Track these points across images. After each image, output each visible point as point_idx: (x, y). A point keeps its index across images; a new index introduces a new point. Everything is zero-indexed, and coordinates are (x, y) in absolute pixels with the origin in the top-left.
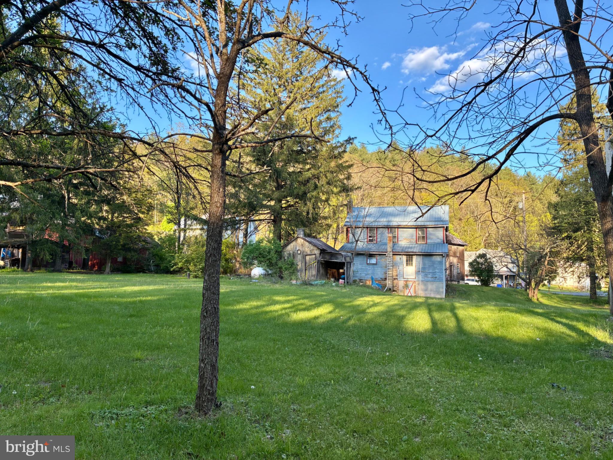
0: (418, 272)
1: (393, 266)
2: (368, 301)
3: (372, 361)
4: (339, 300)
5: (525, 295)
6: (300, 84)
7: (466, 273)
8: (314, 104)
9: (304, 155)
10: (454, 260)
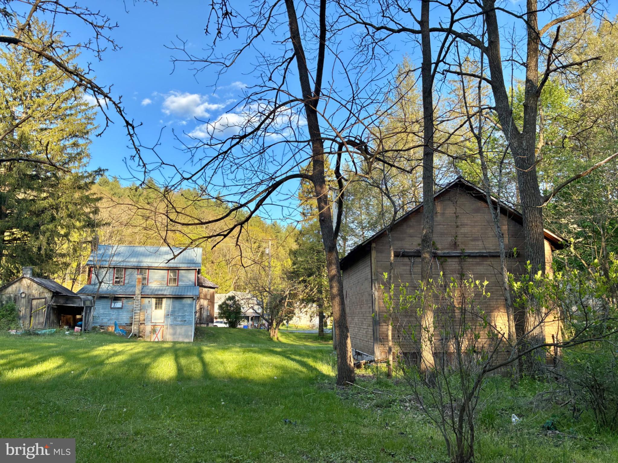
0: (167, 316)
1: (140, 310)
2: (108, 350)
3: (105, 421)
4: (72, 351)
5: (267, 335)
6: (41, 101)
7: (215, 316)
8: (59, 126)
9: (40, 181)
10: (205, 303)
